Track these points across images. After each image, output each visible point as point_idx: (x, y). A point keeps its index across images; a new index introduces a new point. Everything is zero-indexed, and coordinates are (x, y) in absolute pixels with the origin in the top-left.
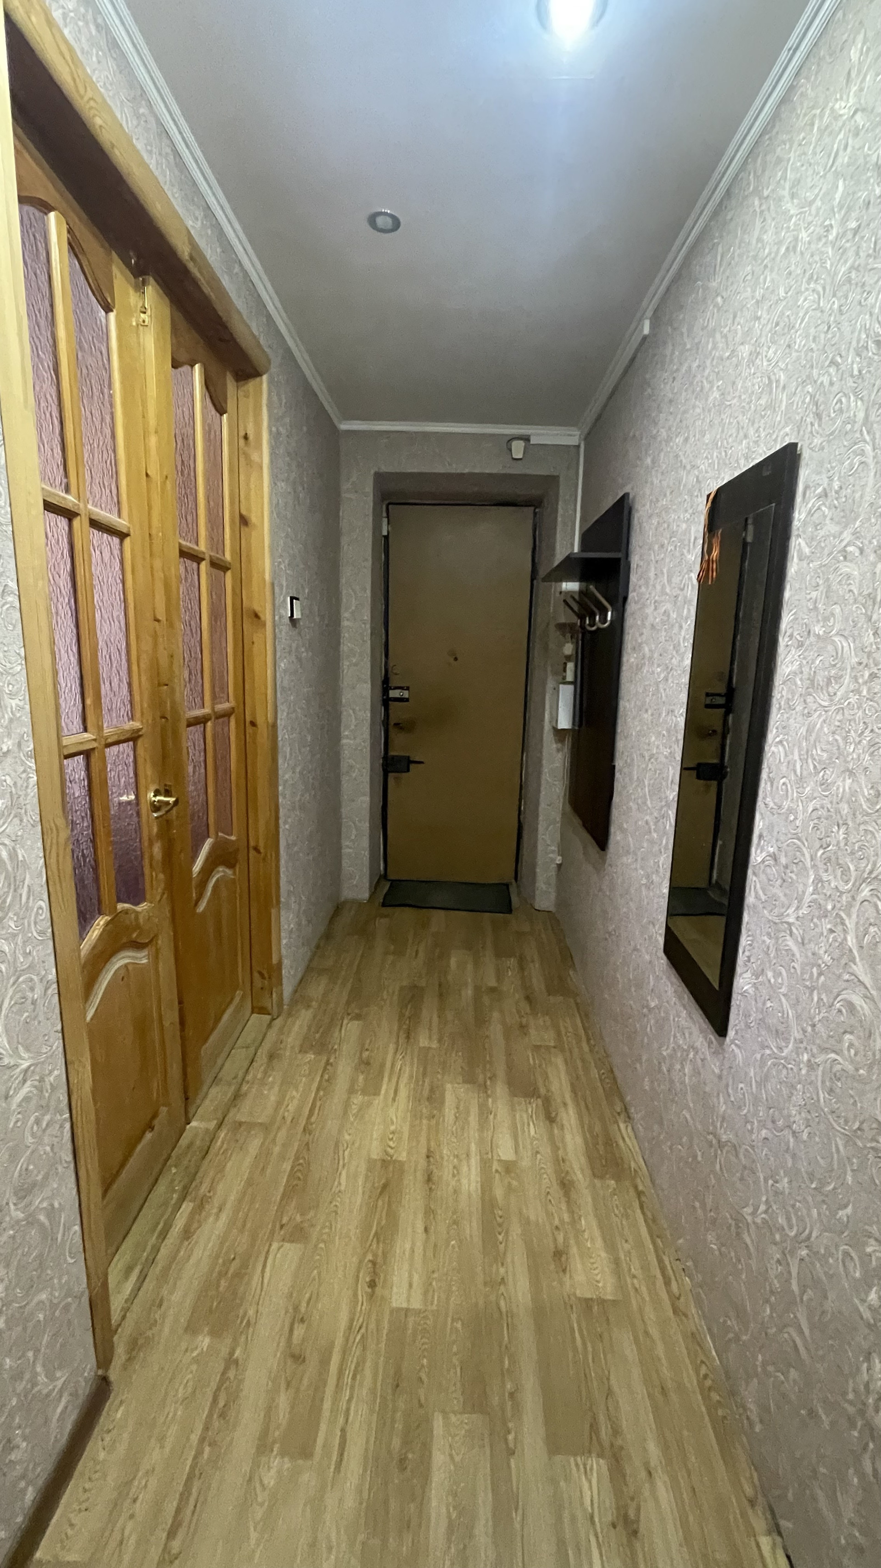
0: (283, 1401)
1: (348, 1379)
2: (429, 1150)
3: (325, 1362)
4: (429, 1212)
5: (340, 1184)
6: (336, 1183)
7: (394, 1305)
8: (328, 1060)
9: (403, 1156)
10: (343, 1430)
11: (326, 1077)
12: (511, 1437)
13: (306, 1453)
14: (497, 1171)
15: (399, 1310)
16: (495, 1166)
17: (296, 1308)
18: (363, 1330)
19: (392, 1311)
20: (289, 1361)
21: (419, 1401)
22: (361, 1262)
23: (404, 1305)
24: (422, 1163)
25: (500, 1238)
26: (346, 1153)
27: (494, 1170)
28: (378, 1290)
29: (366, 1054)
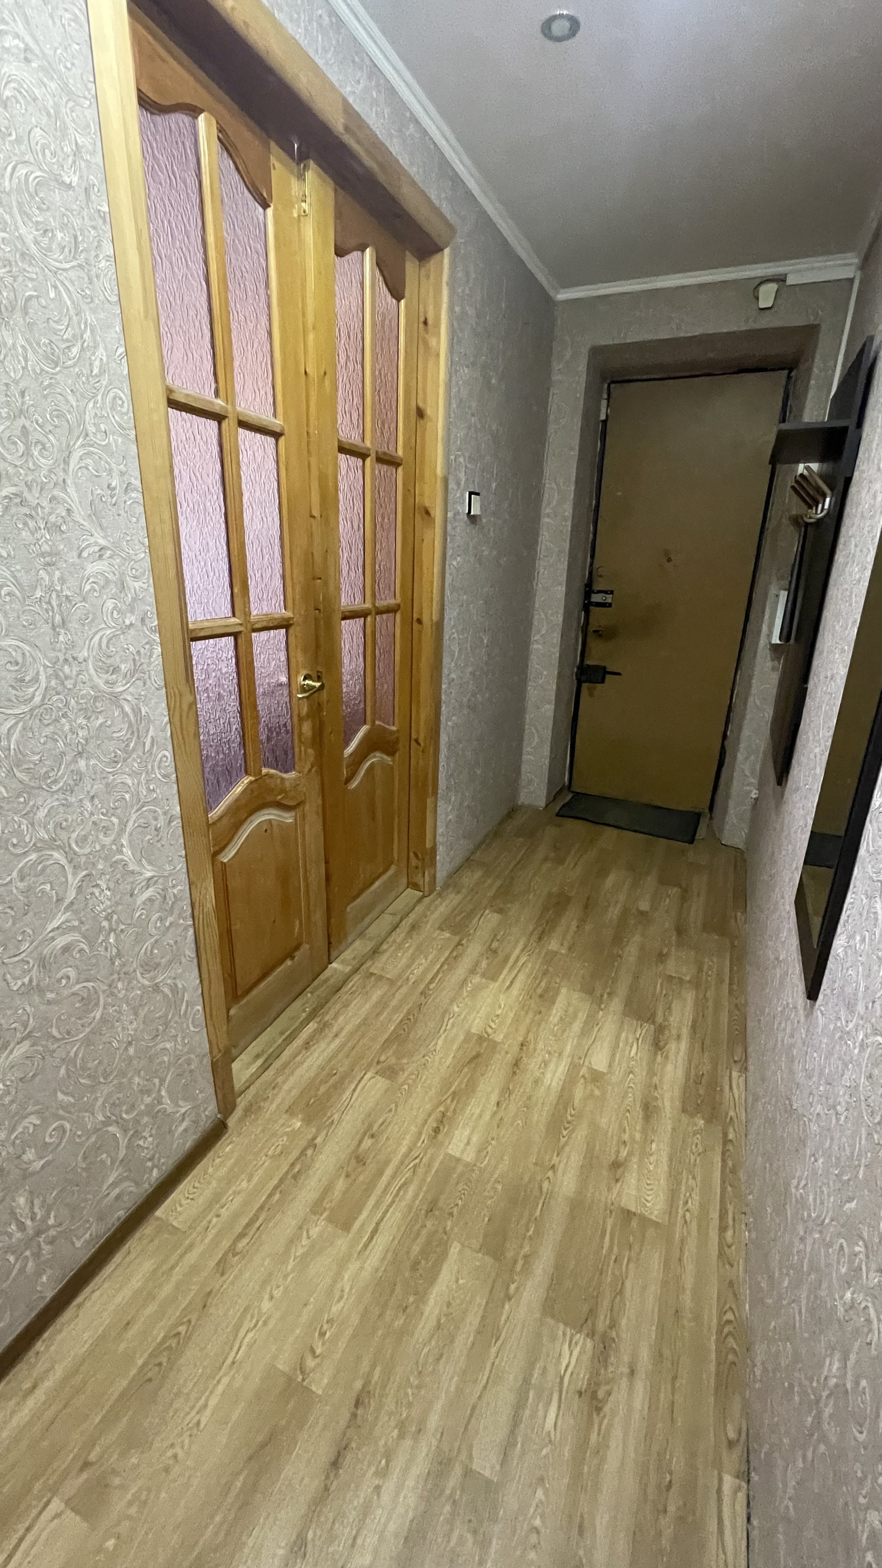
0: (341, 1185)
1: (394, 1189)
2: (525, 1038)
3: (380, 1173)
4: (507, 1091)
5: (436, 1044)
6: (433, 1043)
7: (450, 1152)
8: (461, 941)
9: (499, 1038)
10: (378, 1224)
11: (455, 954)
12: (513, 1287)
13: (346, 1227)
14: (583, 1076)
15: (451, 1156)
16: (583, 1071)
17: (370, 1126)
18: (417, 1161)
19: (447, 1154)
20: (353, 1161)
21: (445, 1228)
22: (433, 1110)
23: (458, 1155)
24: (516, 1048)
25: (565, 1133)
26: (451, 1021)
27: (581, 1074)
28: (440, 1137)
29: (495, 945)
